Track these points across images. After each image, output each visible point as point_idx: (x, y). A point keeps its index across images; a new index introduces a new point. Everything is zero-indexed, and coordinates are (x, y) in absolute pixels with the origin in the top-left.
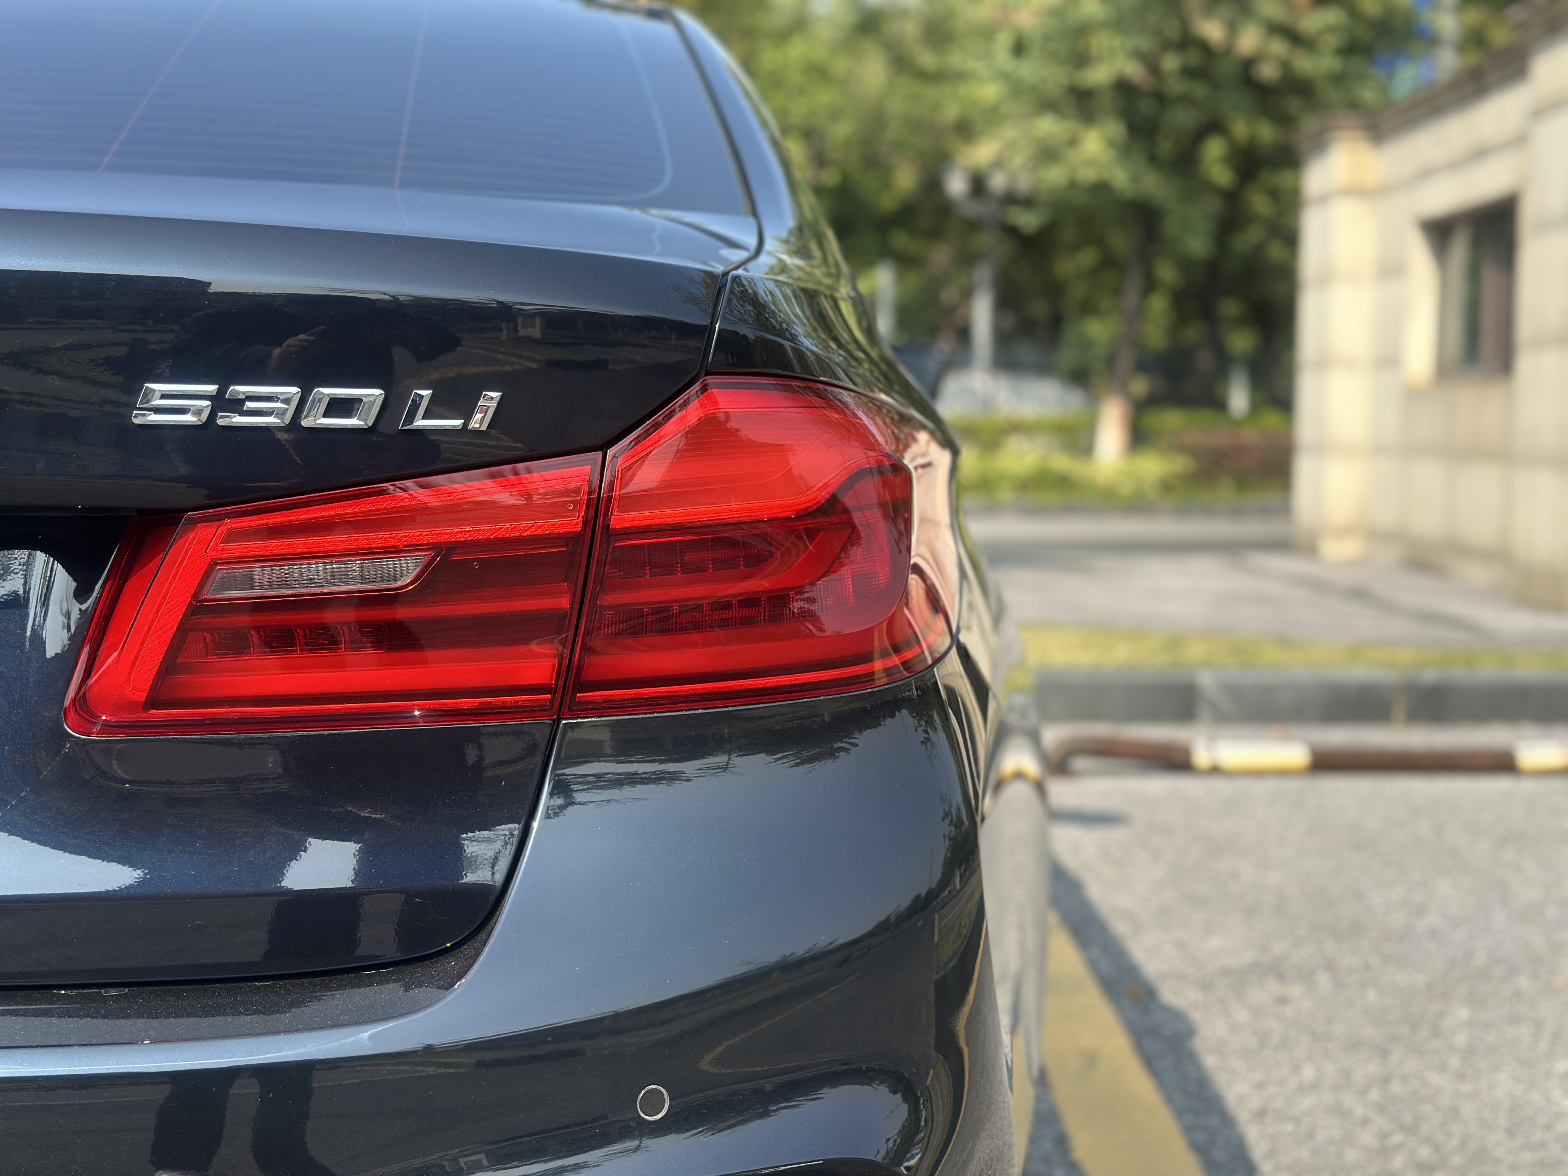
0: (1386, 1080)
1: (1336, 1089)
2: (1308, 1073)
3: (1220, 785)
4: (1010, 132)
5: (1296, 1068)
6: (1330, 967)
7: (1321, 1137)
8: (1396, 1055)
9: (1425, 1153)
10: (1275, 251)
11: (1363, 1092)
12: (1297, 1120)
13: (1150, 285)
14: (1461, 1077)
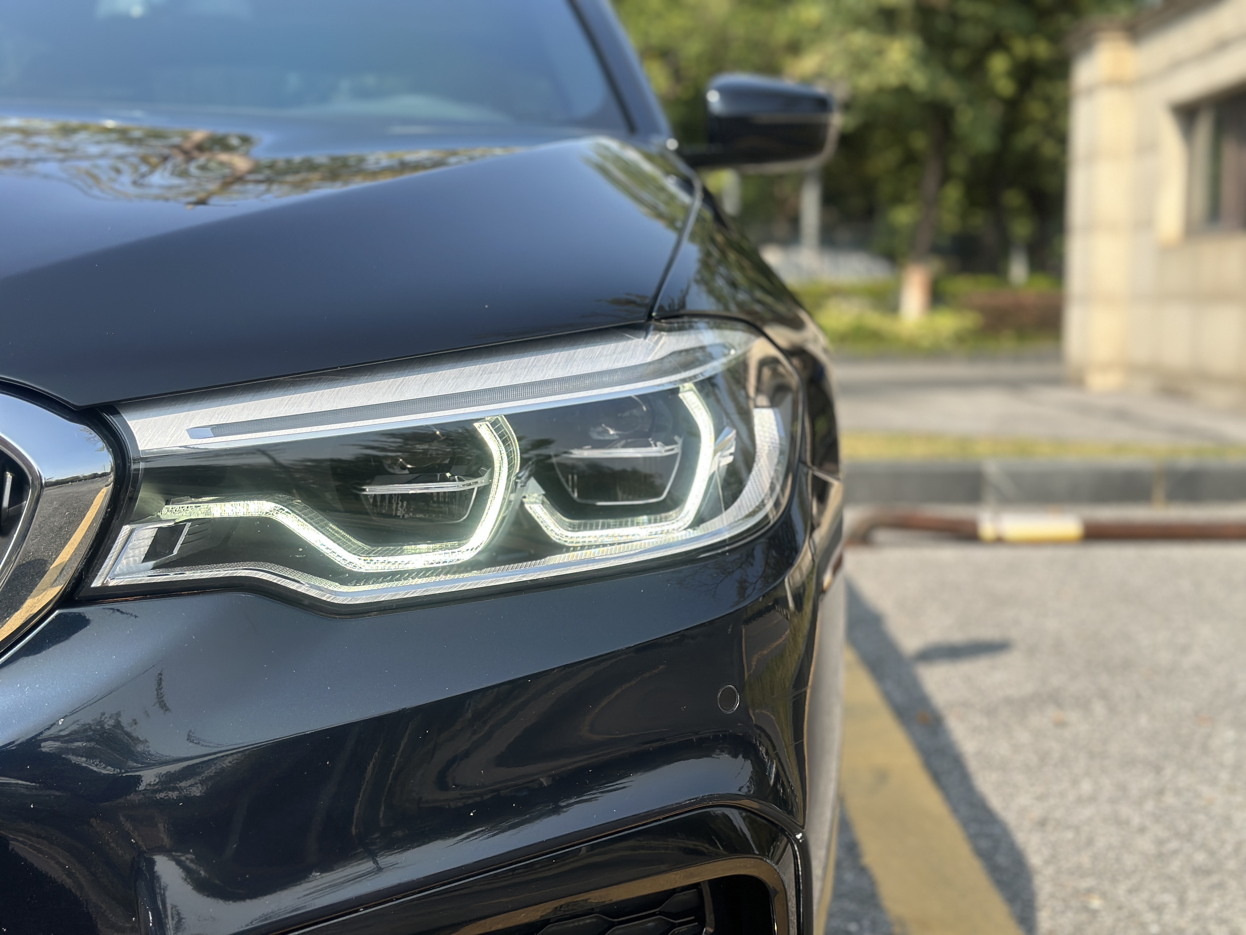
0: (1161, 792)
1: (1113, 801)
2: (1086, 787)
3: (1003, 554)
4: (831, 47)
5: (1075, 782)
6: (1104, 695)
7: (1101, 843)
8: (1169, 771)
9: (1200, 858)
10: (1048, 149)
11: (1139, 803)
12: (1077, 829)
13: (946, 177)
14: (1232, 790)
